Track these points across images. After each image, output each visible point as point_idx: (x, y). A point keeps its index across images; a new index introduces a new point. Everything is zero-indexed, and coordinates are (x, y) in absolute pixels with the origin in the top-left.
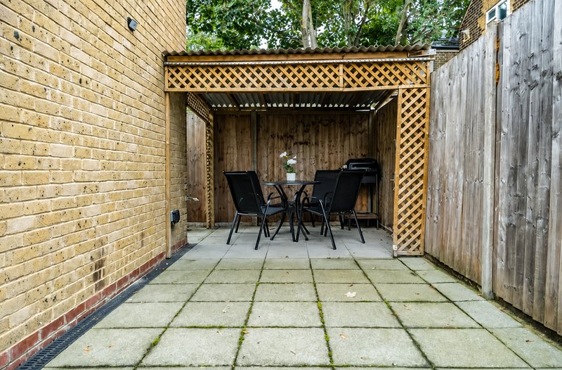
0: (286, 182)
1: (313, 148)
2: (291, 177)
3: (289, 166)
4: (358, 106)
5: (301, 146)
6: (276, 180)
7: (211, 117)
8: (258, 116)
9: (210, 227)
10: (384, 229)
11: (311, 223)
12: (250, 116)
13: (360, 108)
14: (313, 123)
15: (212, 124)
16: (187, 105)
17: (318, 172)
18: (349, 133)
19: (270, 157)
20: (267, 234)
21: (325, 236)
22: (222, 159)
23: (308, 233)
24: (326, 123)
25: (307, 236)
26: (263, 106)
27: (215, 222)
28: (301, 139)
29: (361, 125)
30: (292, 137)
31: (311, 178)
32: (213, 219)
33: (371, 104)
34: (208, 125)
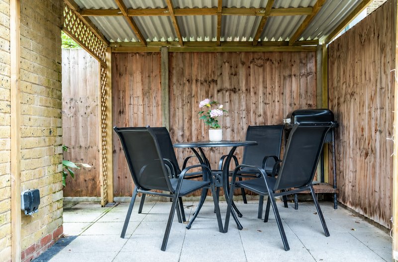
0: (208, 143)
1: (243, 96)
2: (215, 135)
3: (212, 119)
4: (302, 39)
5: (228, 93)
6: (194, 140)
7: (108, 56)
8: (170, 54)
9: (107, 202)
10: (346, 207)
11: (241, 197)
12: (159, 53)
13: (305, 42)
14: (243, 64)
15: (109, 64)
16: (62, 28)
17: (250, 128)
18: (290, 76)
19: (186, 108)
20: (182, 219)
21: (266, 220)
22: (123, 112)
23: (241, 216)
24: (260, 62)
25: (240, 220)
26: (177, 39)
27: (114, 195)
28: (227, 85)
29: (305, 65)
30: (215, 82)
31: (241, 137)
32: (111, 192)
33: (319, 37)
34: (103, 65)
